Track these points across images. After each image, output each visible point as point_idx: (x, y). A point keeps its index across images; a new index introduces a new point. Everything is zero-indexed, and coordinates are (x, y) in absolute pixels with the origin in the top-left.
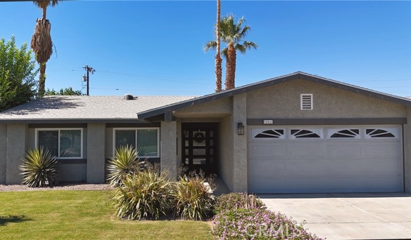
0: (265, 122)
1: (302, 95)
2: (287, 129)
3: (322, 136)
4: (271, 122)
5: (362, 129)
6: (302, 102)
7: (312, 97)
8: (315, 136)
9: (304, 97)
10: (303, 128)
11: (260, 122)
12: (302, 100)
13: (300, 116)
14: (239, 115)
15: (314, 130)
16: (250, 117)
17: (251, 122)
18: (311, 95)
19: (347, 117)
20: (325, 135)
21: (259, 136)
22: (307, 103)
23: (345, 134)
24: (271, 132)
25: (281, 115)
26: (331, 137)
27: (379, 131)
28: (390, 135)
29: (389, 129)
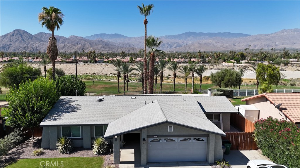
0: (154, 137)
1: (169, 126)
2: (163, 139)
3: (176, 141)
4: (157, 136)
5: (192, 138)
6: (169, 129)
7: (173, 127)
8: (174, 141)
9: (170, 127)
10: (169, 137)
11: (152, 136)
12: (169, 128)
13: (168, 134)
14: (143, 136)
15: (173, 139)
16: (148, 134)
17: (148, 136)
19: (186, 134)
20: (178, 140)
21: (152, 141)
22: (170, 130)
23: (186, 140)
24: (157, 139)
25: (160, 134)
26: (180, 141)
27: (198, 139)
28: (203, 140)
29: (202, 138)
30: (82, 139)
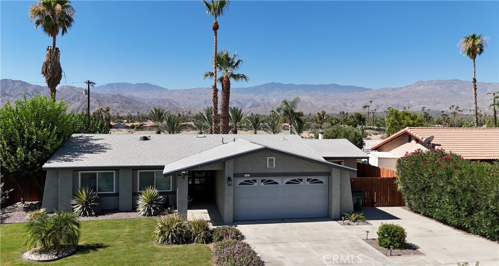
0: (245, 175)
1: (268, 158)
2: (259, 179)
3: (280, 184)
4: (249, 175)
5: (305, 178)
6: (268, 162)
7: (274, 160)
8: (276, 183)
9: (270, 160)
10: (268, 178)
11: (242, 175)
12: (268, 161)
13: (267, 171)
14: (229, 172)
15: (275, 179)
16: (236, 172)
17: (236, 175)
18: (274, 158)
19: (295, 172)
20: (282, 183)
21: (241, 184)
22: (271, 164)
23: (294, 182)
24: (249, 181)
25: (255, 171)
26: (286, 184)
27: (315, 180)
28: (321, 182)
29: (320, 179)
30: (117, 195)
